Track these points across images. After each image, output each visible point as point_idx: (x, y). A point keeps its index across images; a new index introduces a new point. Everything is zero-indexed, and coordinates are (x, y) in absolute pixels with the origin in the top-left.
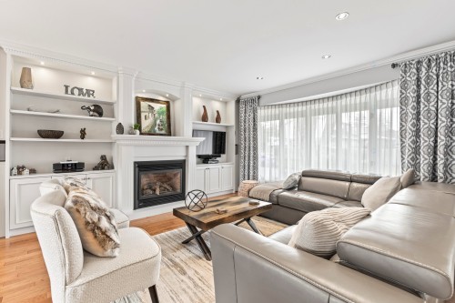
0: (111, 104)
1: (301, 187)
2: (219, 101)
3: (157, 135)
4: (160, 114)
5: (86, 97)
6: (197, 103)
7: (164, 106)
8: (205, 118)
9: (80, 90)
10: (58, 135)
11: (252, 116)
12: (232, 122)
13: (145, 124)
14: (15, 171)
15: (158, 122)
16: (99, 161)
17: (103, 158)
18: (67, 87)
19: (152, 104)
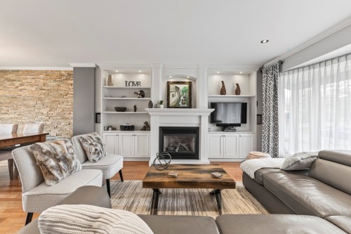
0: (149, 89)
1: (312, 172)
2: (239, 74)
3: (181, 108)
4: (183, 92)
5: (136, 87)
6: (216, 80)
7: (187, 86)
8: (223, 92)
9: (133, 82)
10: (124, 109)
11: (273, 83)
12: (254, 93)
13: (173, 100)
14: (106, 128)
15: (182, 98)
16: (143, 125)
17: (146, 123)
18: (126, 82)
19: (178, 86)
